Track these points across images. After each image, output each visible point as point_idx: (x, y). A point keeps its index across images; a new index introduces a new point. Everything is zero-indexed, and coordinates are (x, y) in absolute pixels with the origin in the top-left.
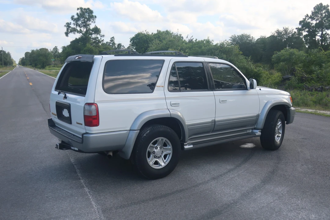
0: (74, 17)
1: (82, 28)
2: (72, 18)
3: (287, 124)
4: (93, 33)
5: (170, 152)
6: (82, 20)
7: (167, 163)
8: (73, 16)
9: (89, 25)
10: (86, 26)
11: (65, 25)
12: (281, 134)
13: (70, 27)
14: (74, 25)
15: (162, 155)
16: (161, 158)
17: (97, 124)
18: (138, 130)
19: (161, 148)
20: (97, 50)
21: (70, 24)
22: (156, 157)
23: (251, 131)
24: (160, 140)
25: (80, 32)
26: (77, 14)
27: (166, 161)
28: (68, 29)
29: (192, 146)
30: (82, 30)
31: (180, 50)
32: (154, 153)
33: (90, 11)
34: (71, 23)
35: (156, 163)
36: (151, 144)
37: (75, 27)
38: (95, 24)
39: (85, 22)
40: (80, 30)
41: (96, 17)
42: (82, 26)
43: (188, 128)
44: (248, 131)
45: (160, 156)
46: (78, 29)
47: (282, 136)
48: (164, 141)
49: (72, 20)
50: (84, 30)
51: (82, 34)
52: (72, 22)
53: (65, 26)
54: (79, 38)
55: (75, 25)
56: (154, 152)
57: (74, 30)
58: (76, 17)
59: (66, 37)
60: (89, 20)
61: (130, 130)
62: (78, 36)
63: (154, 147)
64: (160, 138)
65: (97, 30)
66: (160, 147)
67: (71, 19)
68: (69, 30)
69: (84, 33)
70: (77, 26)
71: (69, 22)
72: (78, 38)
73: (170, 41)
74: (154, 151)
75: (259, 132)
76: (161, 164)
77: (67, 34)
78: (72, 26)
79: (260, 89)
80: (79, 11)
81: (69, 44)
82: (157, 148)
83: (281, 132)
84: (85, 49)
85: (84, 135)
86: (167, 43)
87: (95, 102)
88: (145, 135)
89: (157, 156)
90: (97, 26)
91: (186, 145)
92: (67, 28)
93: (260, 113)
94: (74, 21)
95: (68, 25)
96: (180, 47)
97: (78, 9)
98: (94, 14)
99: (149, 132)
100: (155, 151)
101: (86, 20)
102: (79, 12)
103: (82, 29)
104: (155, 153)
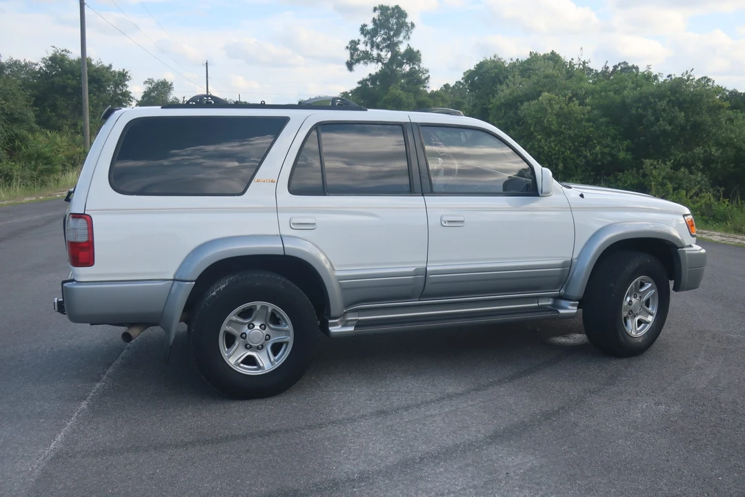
0: (366, 28)
1: (384, 50)
2: (363, 30)
3: (676, 289)
4: (405, 61)
5: (290, 339)
6: (382, 32)
7: (278, 364)
8: (365, 26)
9: (397, 44)
10: (392, 46)
11: (347, 45)
12: (652, 315)
13: (357, 50)
14: (367, 45)
15: (267, 344)
16: (266, 351)
17: (89, 262)
18: (193, 281)
19: (263, 327)
20: (412, 100)
21: (359, 44)
22: (251, 347)
23: (550, 303)
24: (258, 307)
25: (379, 59)
26: (374, 20)
27: (277, 360)
28: (352, 55)
29: (351, 329)
30: (383, 56)
31: (570, 99)
32: (245, 338)
33: (399, 13)
34: (359, 40)
35: (250, 361)
36: (232, 316)
37: (368, 48)
38: (409, 42)
39: (389, 38)
40: (379, 55)
41: (413, 25)
42: (384, 48)
43: (340, 284)
44: (542, 303)
45: (262, 346)
46: (375, 53)
47: (655, 321)
48: (270, 310)
49: (362, 33)
50: (386, 55)
51: (383, 64)
52: (362, 38)
53: (347, 47)
54: (376, 73)
55: (369, 46)
56: (244, 336)
57: (366, 57)
58: (370, 26)
59: (349, 72)
60: (397, 33)
61: (174, 280)
62: (374, 68)
63: (245, 324)
64: (258, 304)
65: (412, 56)
66: (263, 325)
67: (359, 33)
68: (356, 57)
69: (386, 61)
70: (372, 46)
71: (356, 40)
72: (373, 73)
73: (546, 77)
74: (245, 333)
75: (573, 305)
76: (261, 365)
77: (350, 66)
78: (361, 47)
79: (582, 196)
80: (378, 13)
81: (355, 86)
82: (254, 326)
83: (654, 312)
84: (385, 98)
85: (65, 285)
86: (538, 82)
87: (86, 213)
88: (214, 293)
89: (251, 344)
90: (412, 47)
91: (335, 324)
92: (351, 53)
93: (575, 256)
94: (365, 36)
95: (353, 46)
96: (570, 91)
97: (375, 9)
98: (408, 20)
99: (224, 289)
100: (247, 333)
101: (392, 33)
102: (376, 15)
103: (383, 54)
104: (247, 338)
